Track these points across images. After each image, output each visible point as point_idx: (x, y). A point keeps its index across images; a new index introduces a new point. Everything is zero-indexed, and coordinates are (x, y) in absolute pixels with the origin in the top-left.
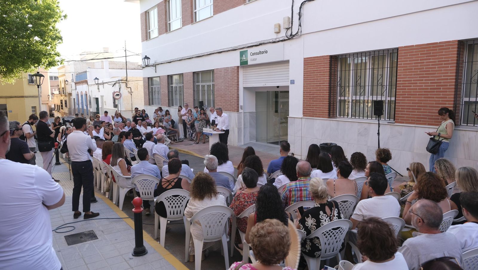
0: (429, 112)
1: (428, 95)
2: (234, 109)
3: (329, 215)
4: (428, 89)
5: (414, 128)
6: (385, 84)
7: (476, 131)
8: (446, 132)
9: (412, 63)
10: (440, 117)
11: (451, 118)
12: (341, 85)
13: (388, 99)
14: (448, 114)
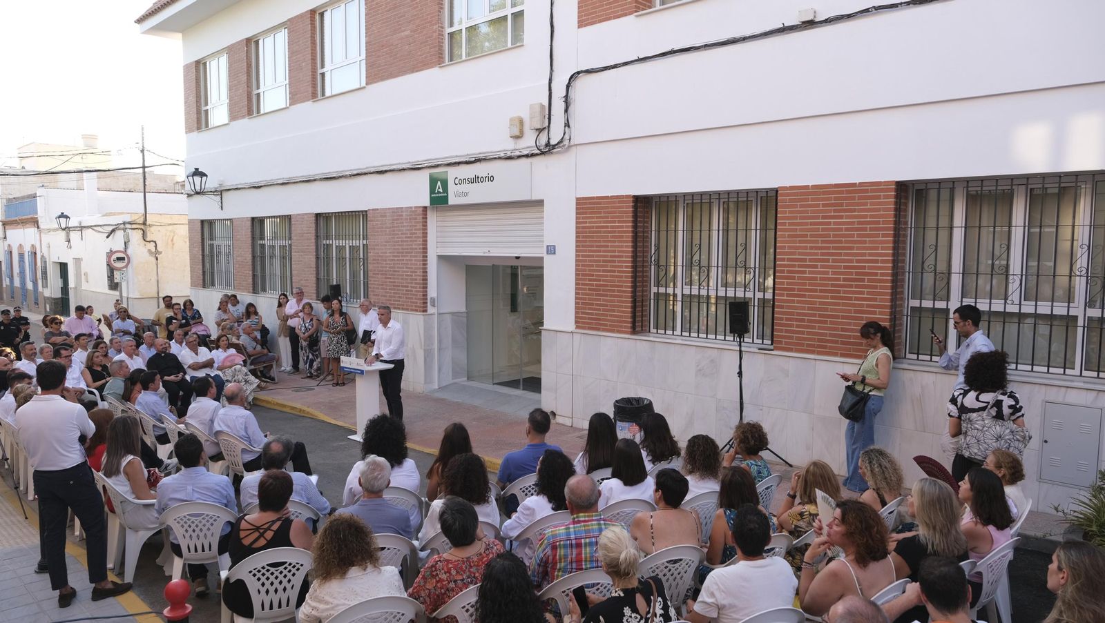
0: (843, 330)
1: (839, 292)
2: (416, 306)
3: (644, 616)
4: (838, 279)
5: (813, 362)
6: (752, 266)
7: (936, 373)
8: (877, 373)
9: (806, 224)
10: (864, 341)
11: (885, 344)
12: (658, 263)
13: (759, 295)
14: (879, 335)
